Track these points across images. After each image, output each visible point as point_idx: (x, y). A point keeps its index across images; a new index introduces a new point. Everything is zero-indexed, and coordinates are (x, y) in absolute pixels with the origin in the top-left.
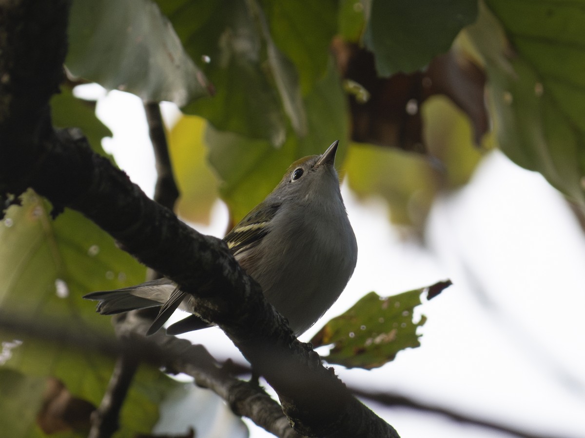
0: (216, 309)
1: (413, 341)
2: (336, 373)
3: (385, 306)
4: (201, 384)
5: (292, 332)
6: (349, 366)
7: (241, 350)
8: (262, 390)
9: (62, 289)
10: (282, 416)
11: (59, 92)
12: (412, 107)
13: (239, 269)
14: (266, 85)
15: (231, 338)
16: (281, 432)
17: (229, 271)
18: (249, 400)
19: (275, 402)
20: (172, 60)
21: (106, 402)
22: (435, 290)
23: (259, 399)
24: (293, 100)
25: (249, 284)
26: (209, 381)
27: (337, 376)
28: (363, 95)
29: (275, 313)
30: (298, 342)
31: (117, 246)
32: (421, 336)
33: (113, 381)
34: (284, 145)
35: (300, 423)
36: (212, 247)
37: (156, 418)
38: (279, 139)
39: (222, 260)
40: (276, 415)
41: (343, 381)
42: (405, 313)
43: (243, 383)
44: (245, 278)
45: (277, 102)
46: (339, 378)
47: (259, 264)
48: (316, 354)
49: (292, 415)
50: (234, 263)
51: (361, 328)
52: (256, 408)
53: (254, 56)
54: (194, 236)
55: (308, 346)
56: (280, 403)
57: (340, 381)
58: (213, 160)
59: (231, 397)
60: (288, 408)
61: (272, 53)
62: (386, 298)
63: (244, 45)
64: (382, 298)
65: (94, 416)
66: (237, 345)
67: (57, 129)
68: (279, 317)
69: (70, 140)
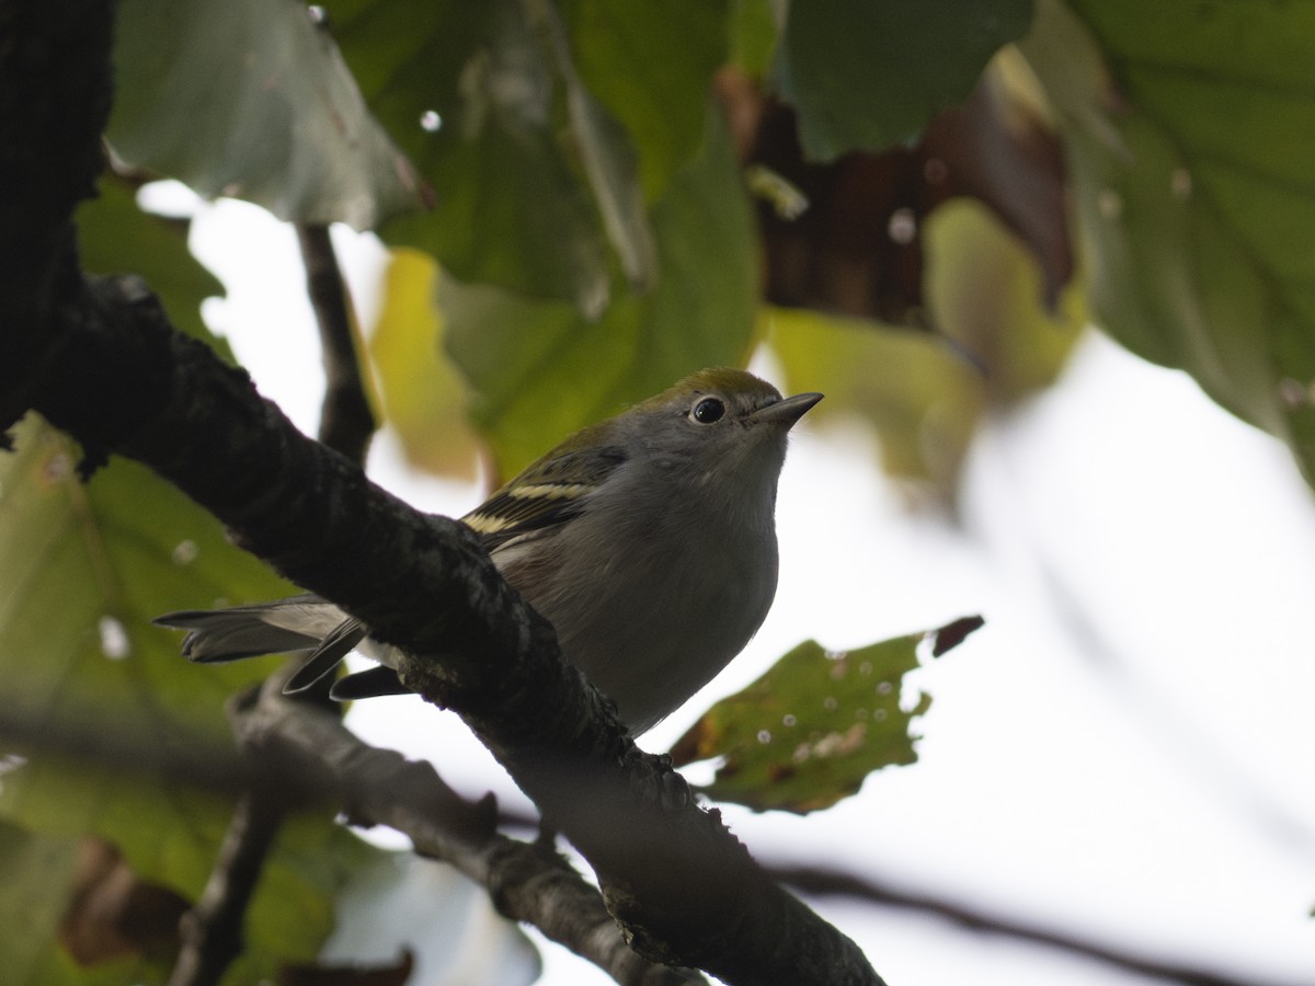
0: (454, 680)
1: (903, 752)
2: (725, 822)
3: (837, 672)
4: (424, 850)
5: (625, 731)
6: (758, 806)
7: (510, 770)
8: (562, 863)
9: (114, 640)
10: (606, 920)
11: (93, 194)
12: (901, 226)
13: (505, 589)
14: (566, 180)
15: (488, 744)
16: (605, 955)
17: (482, 595)
18: (532, 884)
19: (588, 888)
20: (341, 129)
21: (213, 891)
22: (951, 636)
23: (555, 881)
24: (625, 210)
25: (528, 622)
26: (441, 842)
27: (728, 827)
28: (791, 201)
29: (587, 688)
30: (639, 753)
31: (229, 539)
32: (921, 738)
33: (229, 844)
34: (606, 314)
35: (645, 934)
36: (441, 541)
37: (327, 928)
38: (595, 300)
39: (464, 570)
40: (595, 917)
41: (741, 840)
42: (884, 687)
43: (519, 846)
44: (519, 610)
45: (590, 218)
46: (731, 831)
47: (555, 579)
48: (680, 780)
49: (628, 916)
50: (491, 576)
51: (785, 721)
52: (548, 903)
53: (536, 113)
54: (402, 516)
55: (662, 761)
56: (600, 890)
57: (735, 838)
58: (453, 347)
59: (493, 878)
60: (617, 901)
61: (578, 108)
62: (841, 654)
63: (514, 89)
64: (831, 653)
65: (187, 923)
66: (500, 759)
67: (93, 278)
68: (595, 696)
69: (120, 304)
